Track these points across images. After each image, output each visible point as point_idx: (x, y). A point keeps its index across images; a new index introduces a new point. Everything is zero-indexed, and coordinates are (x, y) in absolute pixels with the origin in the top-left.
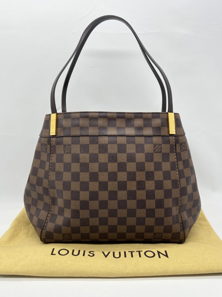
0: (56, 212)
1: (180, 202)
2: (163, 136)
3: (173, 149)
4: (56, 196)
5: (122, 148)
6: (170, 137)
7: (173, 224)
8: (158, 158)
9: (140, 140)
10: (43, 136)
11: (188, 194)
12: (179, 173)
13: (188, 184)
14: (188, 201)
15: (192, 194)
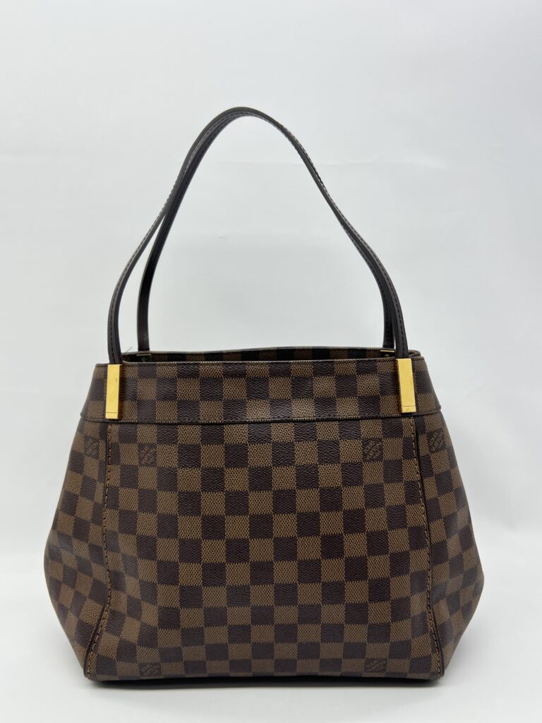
0: (123, 607)
1: (430, 582)
2: (385, 418)
3: (411, 449)
4: (122, 569)
5: (283, 454)
6: (403, 420)
7: (413, 637)
8: (373, 473)
9: (328, 431)
10: (88, 419)
11: (450, 557)
12: (426, 508)
13: (448, 534)
14: (451, 576)
15: (460, 557)
